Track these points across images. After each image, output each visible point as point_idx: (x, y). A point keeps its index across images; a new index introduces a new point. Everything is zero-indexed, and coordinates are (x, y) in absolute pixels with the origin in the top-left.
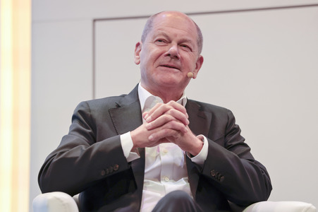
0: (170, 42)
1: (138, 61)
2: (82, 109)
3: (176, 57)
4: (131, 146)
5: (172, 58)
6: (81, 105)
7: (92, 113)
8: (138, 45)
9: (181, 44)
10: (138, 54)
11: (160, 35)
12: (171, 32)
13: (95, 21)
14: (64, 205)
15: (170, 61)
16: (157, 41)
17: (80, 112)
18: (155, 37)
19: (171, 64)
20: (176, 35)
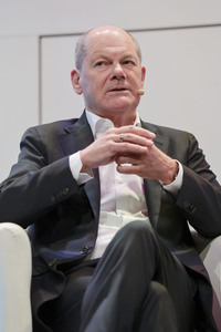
1: (79, 91)
2: (30, 135)
3: (123, 77)
4: (81, 166)
5: (119, 80)
6: (29, 131)
7: (42, 139)
8: (73, 73)
10: (76, 84)
13: (41, 37)
14: (14, 236)
15: (118, 84)
16: (96, 64)
17: (28, 138)
19: (120, 86)
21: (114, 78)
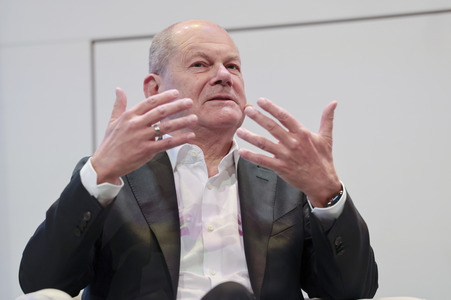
8: (148, 80)
9: (227, 64)
12: (210, 48)
16: (192, 66)
18: (186, 62)
21: (218, 82)
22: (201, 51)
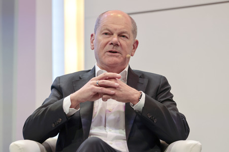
0: (113, 34)
1: (92, 48)
3: (117, 45)
5: (114, 46)
8: (92, 35)
9: (121, 35)
10: (92, 42)
11: (105, 30)
12: (112, 27)
15: (113, 48)
16: (104, 34)
18: (102, 31)
19: (114, 50)
20: (116, 30)
21: (112, 44)
22: (108, 28)
